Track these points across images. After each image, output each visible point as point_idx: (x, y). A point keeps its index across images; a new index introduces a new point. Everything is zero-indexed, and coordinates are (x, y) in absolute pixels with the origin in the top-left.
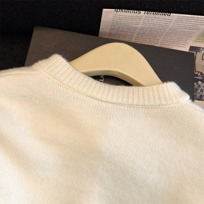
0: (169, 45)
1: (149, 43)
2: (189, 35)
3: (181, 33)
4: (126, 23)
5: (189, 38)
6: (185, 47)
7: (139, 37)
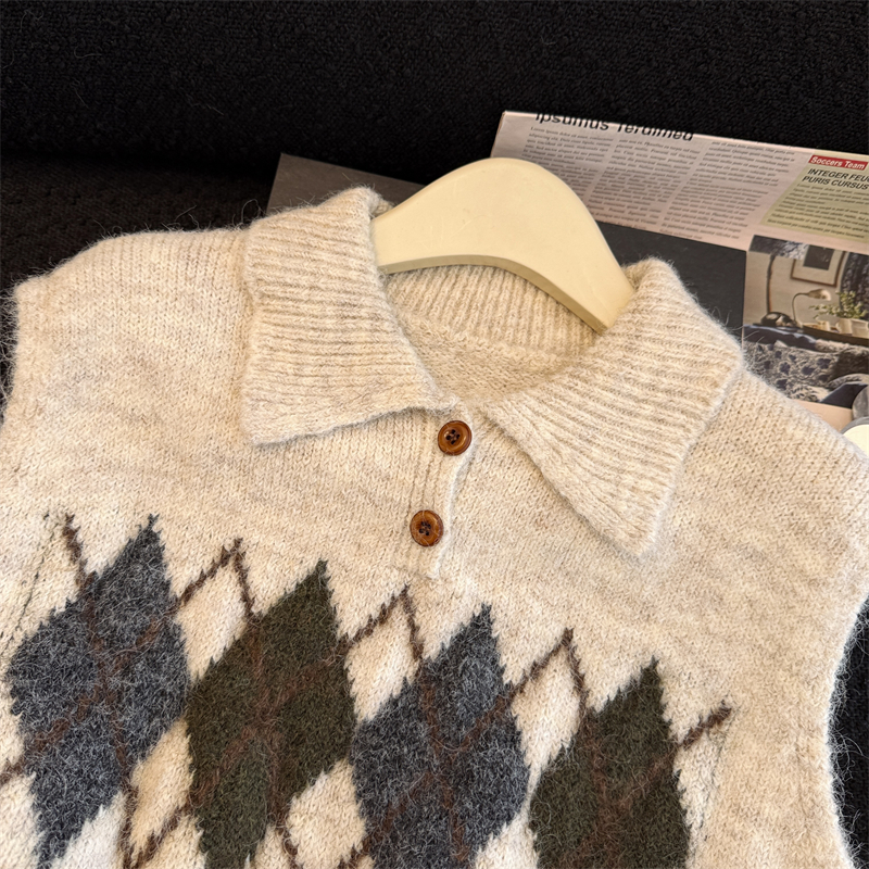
0: (688, 229)
1: (628, 219)
2: (748, 199)
4: (564, 154)
5: (750, 209)
6: (737, 238)
7: (599, 200)
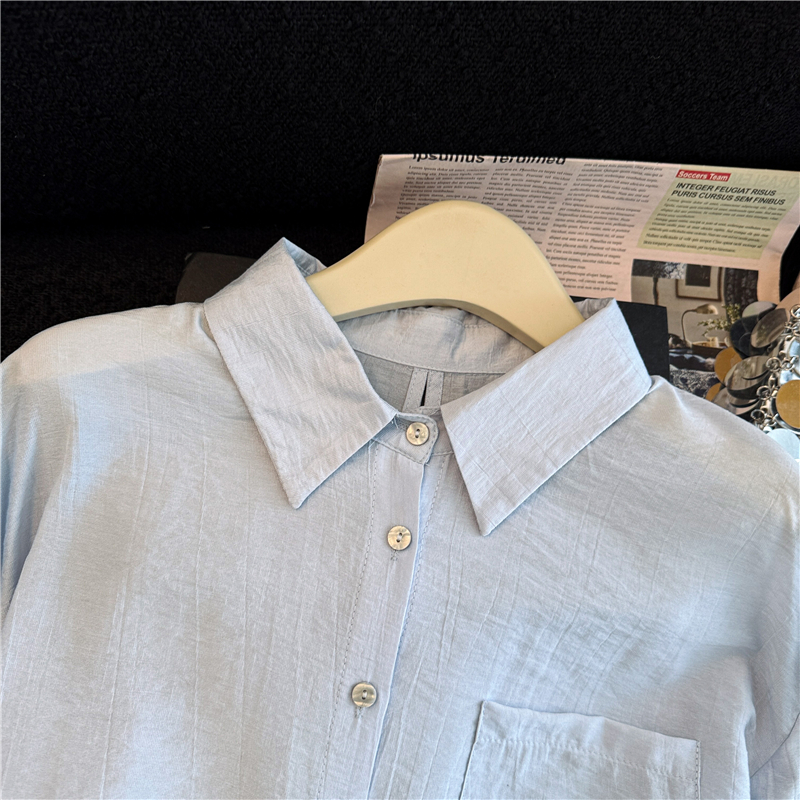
2: (622, 219)
3: (599, 215)
4: (442, 185)
5: (625, 231)
